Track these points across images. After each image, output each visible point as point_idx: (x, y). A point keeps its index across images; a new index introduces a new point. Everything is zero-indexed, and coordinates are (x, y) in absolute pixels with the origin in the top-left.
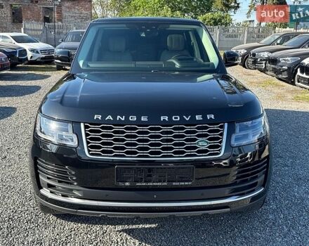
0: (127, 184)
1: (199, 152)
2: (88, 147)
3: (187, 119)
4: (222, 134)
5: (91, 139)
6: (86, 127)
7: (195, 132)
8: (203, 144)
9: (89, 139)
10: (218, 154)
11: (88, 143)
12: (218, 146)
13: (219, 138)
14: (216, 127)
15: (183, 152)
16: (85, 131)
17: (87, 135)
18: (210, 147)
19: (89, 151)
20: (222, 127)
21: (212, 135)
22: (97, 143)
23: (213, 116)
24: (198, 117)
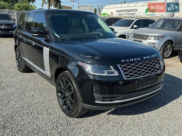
0: (140, 88)
2: (124, 75)
3: (151, 57)
5: (124, 71)
6: (120, 66)
7: (154, 62)
8: (157, 66)
9: (123, 71)
10: (161, 69)
11: (124, 73)
12: (161, 66)
13: (160, 63)
14: (158, 59)
15: (154, 71)
16: (121, 68)
17: (122, 70)
18: (159, 67)
19: (125, 77)
21: (158, 62)
22: (127, 73)
23: (156, 55)
24: (153, 56)
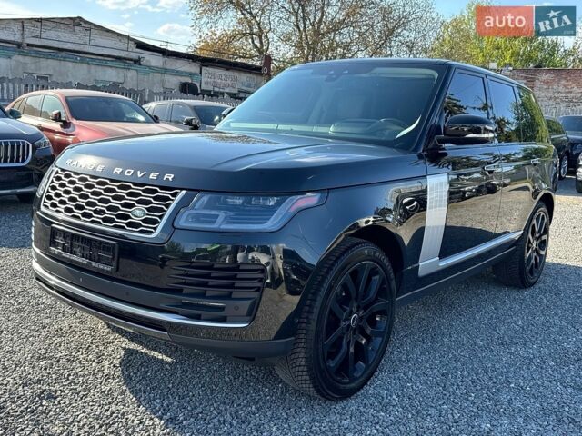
1: (129, 224)
2: (46, 196)
3: (139, 176)
4: (167, 206)
5: (52, 187)
7: (138, 195)
8: (139, 213)
10: (150, 233)
11: (48, 191)
12: (155, 222)
13: (162, 210)
14: (167, 194)
15: (113, 221)
17: (52, 182)
18: (145, 221)
19: (44, 201)
20: (175, 195)
21: (156, 204)
23: (171, 177)
24: (153, 176)
